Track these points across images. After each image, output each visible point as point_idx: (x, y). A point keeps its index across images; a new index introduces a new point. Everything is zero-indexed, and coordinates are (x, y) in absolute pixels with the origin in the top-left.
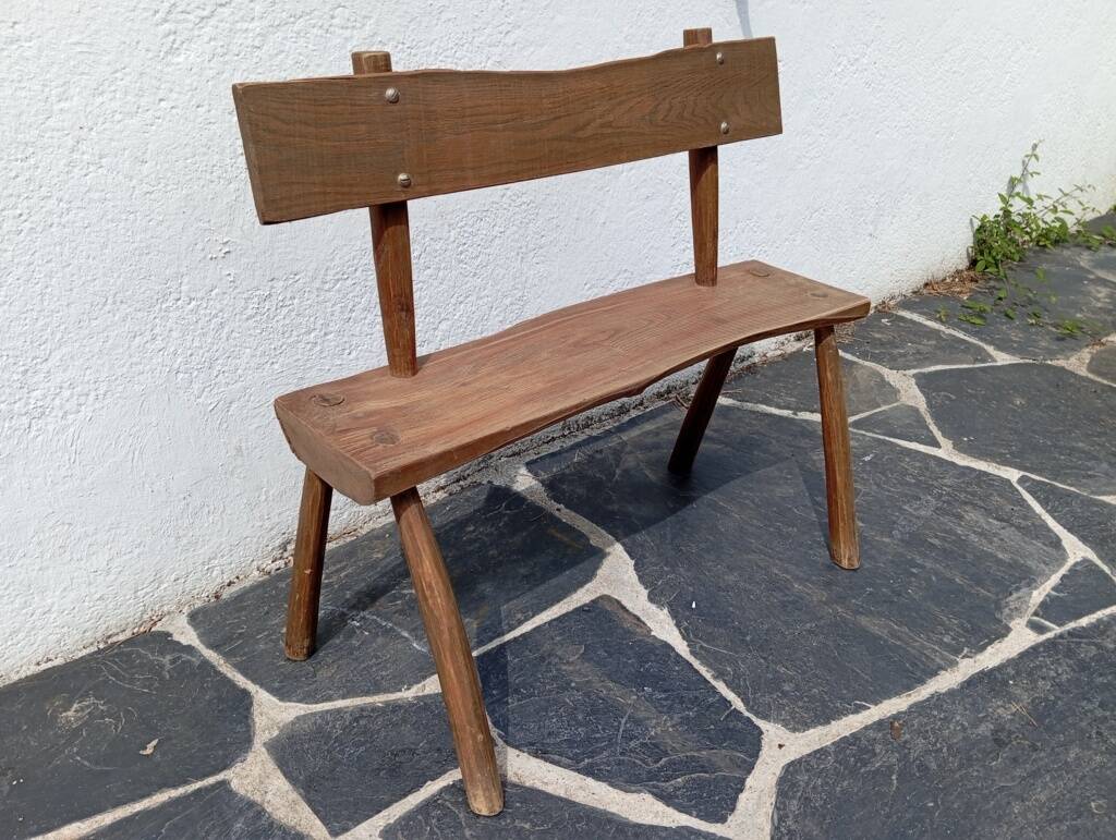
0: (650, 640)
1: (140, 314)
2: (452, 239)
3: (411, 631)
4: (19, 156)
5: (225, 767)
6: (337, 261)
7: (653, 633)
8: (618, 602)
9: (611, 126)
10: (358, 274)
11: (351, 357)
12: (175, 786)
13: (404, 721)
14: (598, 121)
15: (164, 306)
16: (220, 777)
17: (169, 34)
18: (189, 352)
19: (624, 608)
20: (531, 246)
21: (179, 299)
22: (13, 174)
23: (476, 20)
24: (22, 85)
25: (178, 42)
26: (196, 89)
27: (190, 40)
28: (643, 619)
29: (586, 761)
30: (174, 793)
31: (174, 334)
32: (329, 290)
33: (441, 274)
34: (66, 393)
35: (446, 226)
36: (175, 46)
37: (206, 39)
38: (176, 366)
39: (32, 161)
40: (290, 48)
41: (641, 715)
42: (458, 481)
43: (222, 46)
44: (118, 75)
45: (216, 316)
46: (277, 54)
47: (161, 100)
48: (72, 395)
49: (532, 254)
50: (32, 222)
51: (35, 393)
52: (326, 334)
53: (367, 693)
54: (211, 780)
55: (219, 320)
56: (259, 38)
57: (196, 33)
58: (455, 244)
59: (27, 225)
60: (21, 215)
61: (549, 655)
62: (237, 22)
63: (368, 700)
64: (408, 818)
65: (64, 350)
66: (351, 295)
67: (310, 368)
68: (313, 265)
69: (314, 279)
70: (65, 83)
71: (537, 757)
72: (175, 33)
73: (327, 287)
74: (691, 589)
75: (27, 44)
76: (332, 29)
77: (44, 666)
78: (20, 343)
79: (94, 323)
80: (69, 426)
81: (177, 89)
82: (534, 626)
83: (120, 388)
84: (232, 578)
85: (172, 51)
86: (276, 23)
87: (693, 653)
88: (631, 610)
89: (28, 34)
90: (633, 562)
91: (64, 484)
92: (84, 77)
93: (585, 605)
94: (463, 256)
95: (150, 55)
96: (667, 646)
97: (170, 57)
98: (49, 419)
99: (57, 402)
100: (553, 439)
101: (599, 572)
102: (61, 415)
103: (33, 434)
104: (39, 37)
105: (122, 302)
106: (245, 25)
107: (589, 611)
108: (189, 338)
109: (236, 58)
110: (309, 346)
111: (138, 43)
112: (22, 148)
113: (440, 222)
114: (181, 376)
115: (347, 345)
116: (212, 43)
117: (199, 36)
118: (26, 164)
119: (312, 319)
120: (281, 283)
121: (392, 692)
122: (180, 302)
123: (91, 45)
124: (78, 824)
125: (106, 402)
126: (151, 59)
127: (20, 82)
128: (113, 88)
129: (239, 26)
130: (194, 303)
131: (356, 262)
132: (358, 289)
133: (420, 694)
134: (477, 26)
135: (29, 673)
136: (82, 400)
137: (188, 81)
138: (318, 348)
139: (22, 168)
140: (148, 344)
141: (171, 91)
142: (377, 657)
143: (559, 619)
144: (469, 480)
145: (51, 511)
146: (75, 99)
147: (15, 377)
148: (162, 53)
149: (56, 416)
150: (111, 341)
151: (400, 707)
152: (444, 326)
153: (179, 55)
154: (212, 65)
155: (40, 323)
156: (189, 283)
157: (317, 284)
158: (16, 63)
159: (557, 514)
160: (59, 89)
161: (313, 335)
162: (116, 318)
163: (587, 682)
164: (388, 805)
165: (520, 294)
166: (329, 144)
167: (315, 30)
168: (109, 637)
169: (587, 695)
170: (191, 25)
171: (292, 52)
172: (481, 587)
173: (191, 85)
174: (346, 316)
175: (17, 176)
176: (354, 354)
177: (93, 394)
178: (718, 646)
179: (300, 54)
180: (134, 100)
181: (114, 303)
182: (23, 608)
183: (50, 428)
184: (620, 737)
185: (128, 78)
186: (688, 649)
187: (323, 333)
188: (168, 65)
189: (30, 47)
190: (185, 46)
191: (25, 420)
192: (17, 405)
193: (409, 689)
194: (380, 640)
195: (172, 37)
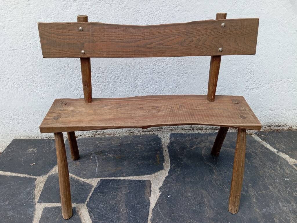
0: (146, 199)
1: (59, 70)
2: (151, 66)
3: (100, 165)
4: (30, 31)
5: (39, 176)
6: (112, 66)
7: (150, 198)
8: (151, 184)
9: (162, 45)
10: (119, 71)
11: (116, 91)
12: (28, 174)
13: (75, 186)
14: (157, 43)
15: (64, 69)
16: (36, 177)
17: (65, 4)
18: (71, 81)
19: (150, 186)
20: (181, 72)
21: (68, 68)
22: (29, 34)
23: (164, 3)
24: (31, 14)
25: (68, 6)
26: (72, 18)
27: (71, 6)
28: (152, 192)
29: (97, 220)
30: (27, 176)
31: (67, 76)
32: (109, 73)
33: (147, 75)
34: (42, 84)
35: (149, 62)
36: (67, 7)
37: (75, 6)
38: (67, 83)
39: (33, 32)
40: (99, 9)
41: (122, 217)
42: (150, 131)
43: (80, 8)
44: (53, 14)
45: (77, 74)
46: (95, 11)
47: (63, 20)
48: (43, 84)
49: (182, 75)
50: (33, 45)
51: (35, 82)
52: (109, 84)
53: (76, 175)
54: (34, 177)
55: (78, 75)
56: (90, 6)
57: (73, 4)
58: (152, 68)
59: (32, 46)
60: (31, 43)
61: (119, 188)
62: (84, 2)
63: (75, 176)
64: (52, 208)
65: (41, 74)
66: (117, 75)
67: (104, 91)
68: (105, 66)
69: (105, 70)
70: (40, 15)
71: (88, 212)
72: (67, 4)
73: (109, 72)
74: (174, 191)
75: (31, 5)
76: (112, 4)
77: (37, 138)
78: (31, 71)
79: (48, 70)
80: (42, 91)
81: (67, 18)
82: (125, 179)
83: (54, 85)
84: (81, 135)
85: (66, 8)
86: (95, 2)
87: (153, 210)
88: (151, 188)
89: (31, 3)
90: (168, 175)
91: (42, 102)
92: (44, 14)
93: (142, 180)
94: (155, 71)
95: (60, 9)
96: (149, 203)
97: (66, 10)
98: (38, 88)
99: (40, 85)
100: (186, 130)
101: (156, 173)
102: (41, 88)
103: (35, 90)
104: (34, 4)
105: (54, 66)
106: (86, 3)
107: (141, 182)
108: (71, 77)
109: (83, 11)
110: (103, 86)
111: (57, 6)
112: (31, 29)
113: (147, 61)
114: (69, 86)
115: (115, 88)
116: (77, 7)
117: (73, 5)
118: (32, 33)
119: (104, 80)
120: (96, 69)
121: (80, 178)
122: (68, 69)
123: (46, 6)
124: (9, 173)
125: (51, 87)
126: (61, 10)
127: (30, 14)
128: (51, 17)
129: (84, 3)
130: (72, 70)
131: (118, 67)
132: (119, 74)
133: (85, 181)
134: (163, 5)
135: (34, 138)
136: (45, 86)
137: (70, 16)
138: (106, 87)
139: (31, 33)
140: (61, 77)
141: (66, 18)
142: (87, 168)
143: (131, 180)
144: (153, 132)
145: (39, 107)
146: (42, 19)
147: (31, 78)
148: (63, 9)
149: (40, 88)
150: (51, 75)
151: (78, 182)
152: (147, 89)
153: (68, 10)
154: (77, 12)
155: (35, 68)
156: (70, 65)
157: (106, 71)
158: (29, 10)
159: (164, 151)
160: (39, 16)
161: (105, 83)
162: (53, 69)
163: (120, 201)
164: (52, 203)
165: (176, 85)
166: (61, 40)
167: (107, 5)
168: (52, 137)
169: (116, 204)
170: (71, 2)
171: (100, 10)
172: (125, 162)
173: (71, 17)
174: (115, 80)
175: (30, 35)
176: (117, 91)
177: (48, 85)
178: (161, 212)
179: (102, 11)
180: (56, 20)
181: (52, 66)
182: (33, 125)
183: (39, 90)
184: (110, 220)
185: (55, 15)
186: (153, 207)
187: (107, 84)
188: (65, 12)
189: (32, 6)
190: (70, 7)
191: (33, 87)
192: (31, 84)
193: (84, 179)
194: (92, 164)
195: (66, 5)
